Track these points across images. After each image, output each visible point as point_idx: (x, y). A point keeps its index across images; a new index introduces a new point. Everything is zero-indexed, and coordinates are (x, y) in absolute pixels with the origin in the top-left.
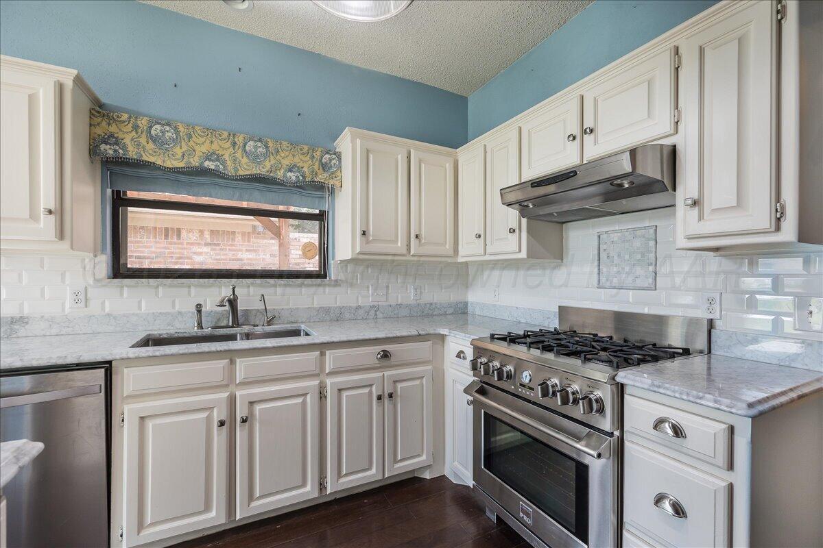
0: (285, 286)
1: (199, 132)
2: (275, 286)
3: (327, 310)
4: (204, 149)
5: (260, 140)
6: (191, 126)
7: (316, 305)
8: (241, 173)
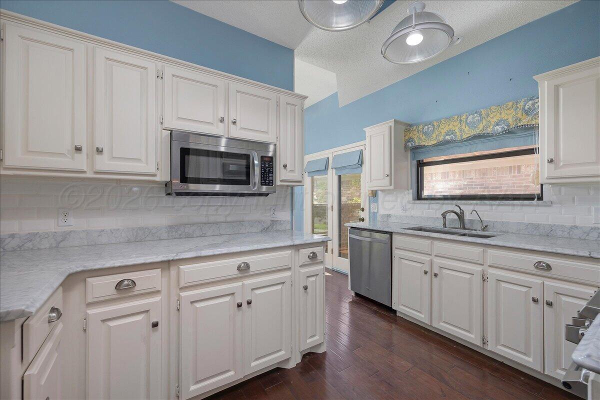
0: (499, 205)
1: (443, 122)
2: (492, 205)
3: (537, 227)
4: (445, 130)
5: (476, 113)
6: (439, 121)
7: (526, 221)
8: (465, 137)
